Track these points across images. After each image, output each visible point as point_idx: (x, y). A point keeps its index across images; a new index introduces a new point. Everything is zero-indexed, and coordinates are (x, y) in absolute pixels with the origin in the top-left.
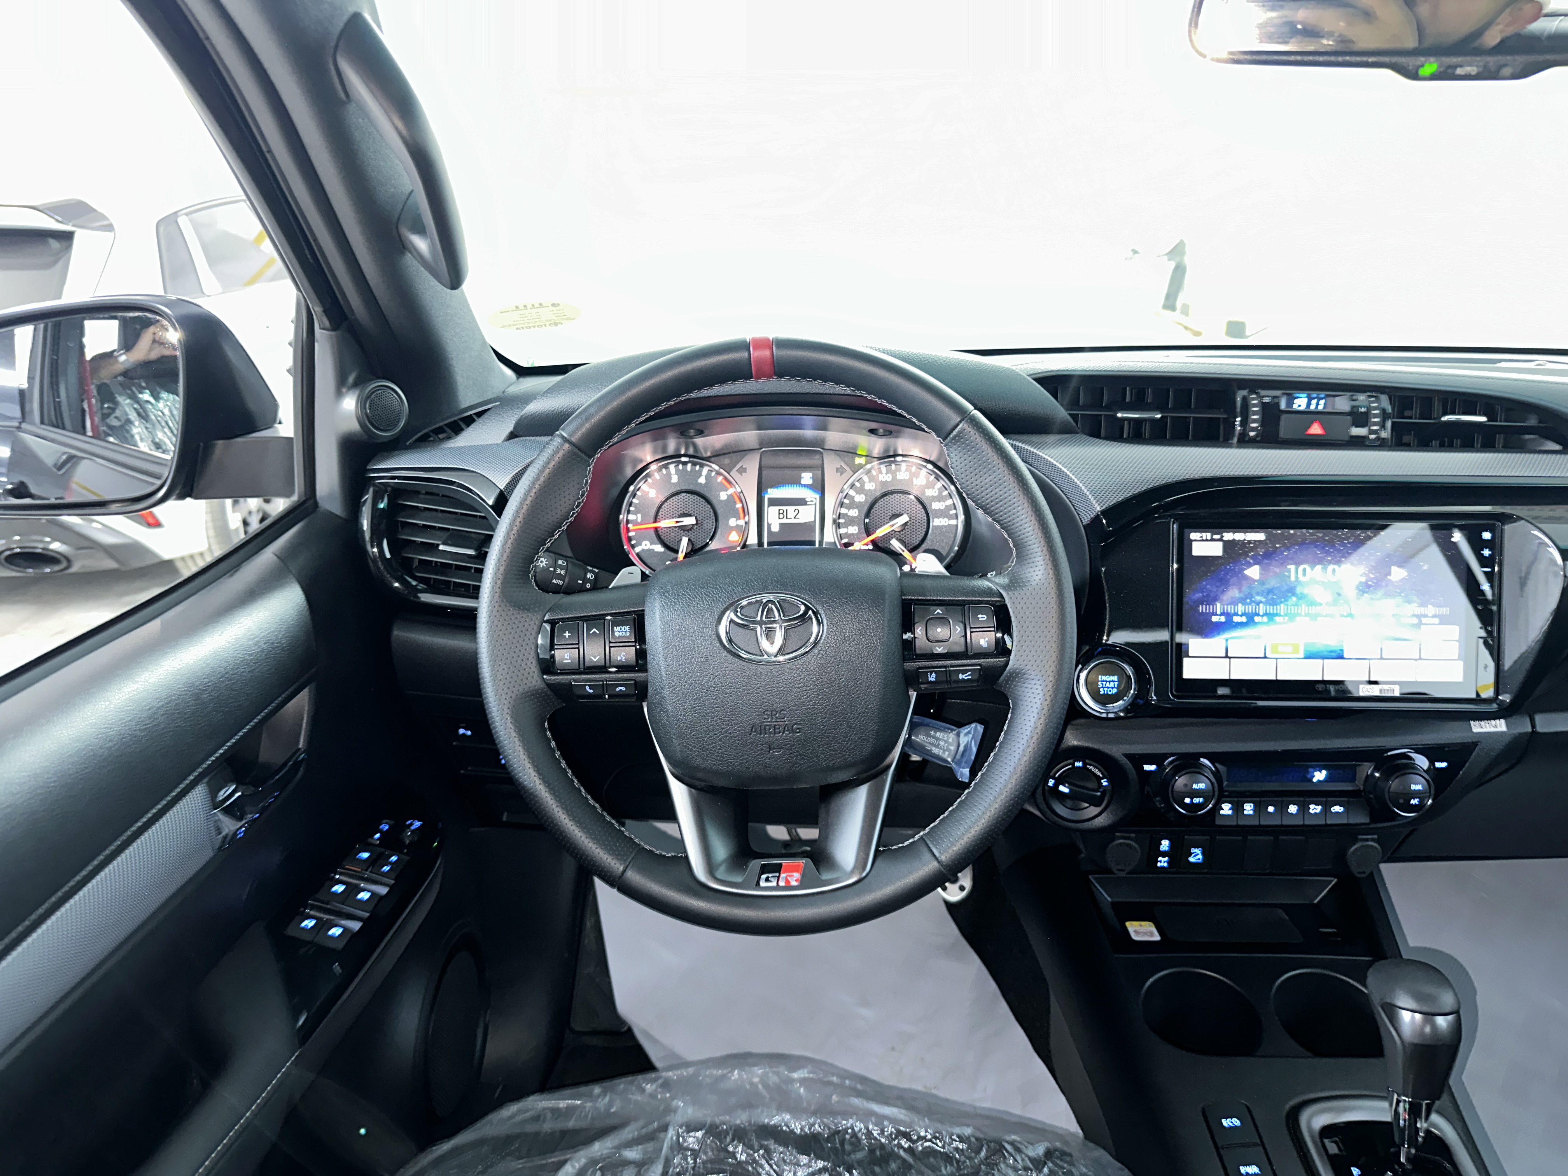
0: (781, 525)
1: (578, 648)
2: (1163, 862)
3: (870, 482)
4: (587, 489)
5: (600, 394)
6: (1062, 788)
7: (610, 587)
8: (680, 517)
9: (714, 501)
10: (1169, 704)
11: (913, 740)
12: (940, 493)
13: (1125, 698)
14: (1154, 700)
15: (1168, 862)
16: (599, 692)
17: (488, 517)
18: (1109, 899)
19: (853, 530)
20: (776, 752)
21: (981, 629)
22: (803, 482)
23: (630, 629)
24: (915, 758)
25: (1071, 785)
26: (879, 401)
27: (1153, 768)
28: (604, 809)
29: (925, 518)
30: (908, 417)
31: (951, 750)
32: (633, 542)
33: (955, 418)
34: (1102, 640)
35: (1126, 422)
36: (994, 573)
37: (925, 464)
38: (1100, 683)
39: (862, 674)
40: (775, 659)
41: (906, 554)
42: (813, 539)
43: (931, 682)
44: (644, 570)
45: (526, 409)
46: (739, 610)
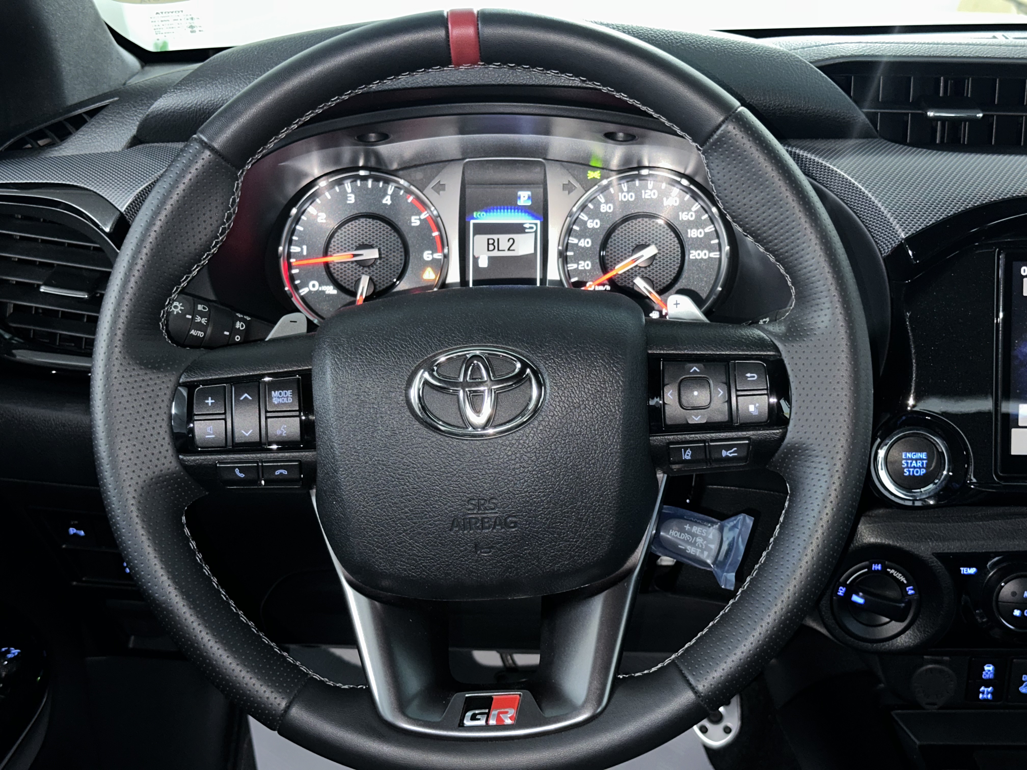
0: (491, 259)
1: (225, 419)
2: (986, 693)
3: (607, 202)
4: (234, 210)
5: (250, 85)
6: (855, 598)
7: (267, 339)
8: (358, 248)
9: (404, 229)
10: (993, 488)
11: (662, 536)
12: (698, 217)
13: (936, 481)
14: (974, 483)
15: (992, 693)
16: (253, 476)
17: (104, 248)
18: (918, 743)
19: (585, 265)
20: (485, 553)
21: (751, 393)
22: (521, 203)
23: (293, 394)
24: (666, 561)
25: (866, 594)
26: (618, 95)
27: (972, 571)
28: (260, 629)
29: (679, 249)
30: (656, 115)
31: (711, 549)
32: (297, 282)
33: (718, 117)
34: (907, 405)
35: (939, 123)
36: (768, 319)
37: (678, 179)
38: (903, 462)
39: (595, 450)
40: (480, 432)
41: (654, 297)
42: (533, 277)
43: (686, 461)
44: (311, 318)
45: (154, 106)
46: (435, 368)
